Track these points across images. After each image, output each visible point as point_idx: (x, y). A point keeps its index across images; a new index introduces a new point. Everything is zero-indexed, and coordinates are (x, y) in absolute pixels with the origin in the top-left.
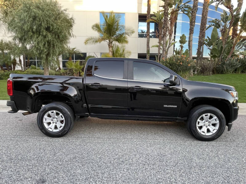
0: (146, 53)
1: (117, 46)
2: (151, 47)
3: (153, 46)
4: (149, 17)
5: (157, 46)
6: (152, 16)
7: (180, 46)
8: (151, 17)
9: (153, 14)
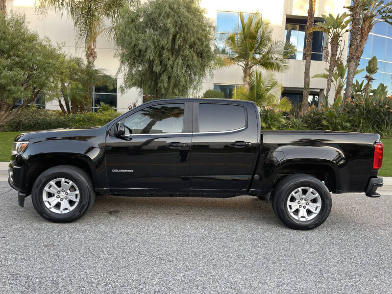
0: (303, 87)
1: (258, 73)
2: (313, 78)
3: (316, 76)
4: (312, 23)
5: (326, 77)
6: (318, 21)
7: (367, 77)
8: (316, 24)
9: (321, 17)
